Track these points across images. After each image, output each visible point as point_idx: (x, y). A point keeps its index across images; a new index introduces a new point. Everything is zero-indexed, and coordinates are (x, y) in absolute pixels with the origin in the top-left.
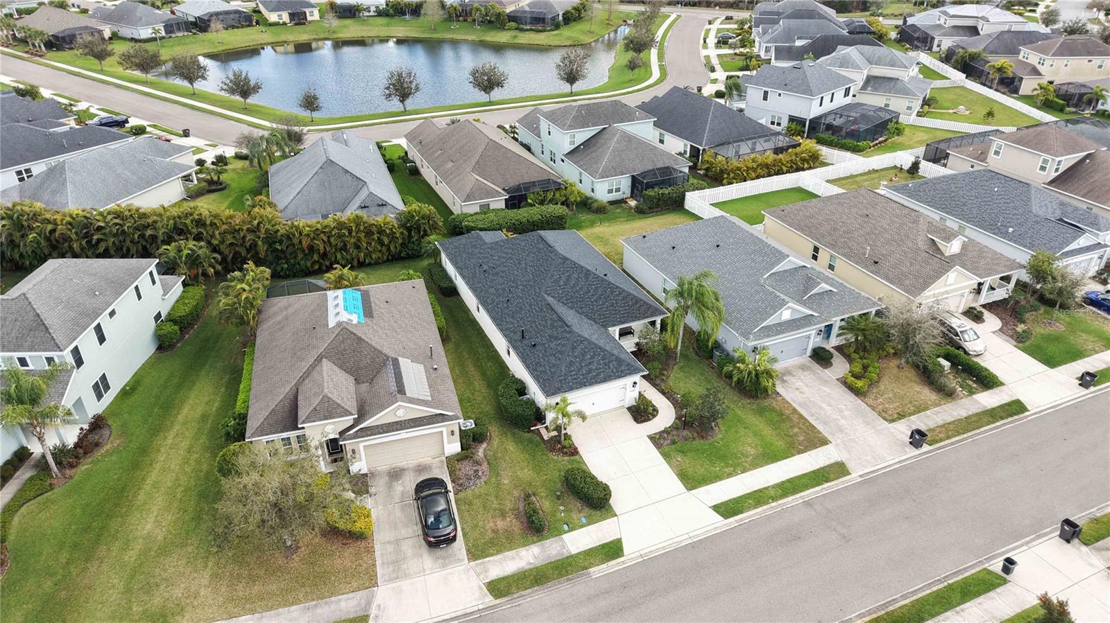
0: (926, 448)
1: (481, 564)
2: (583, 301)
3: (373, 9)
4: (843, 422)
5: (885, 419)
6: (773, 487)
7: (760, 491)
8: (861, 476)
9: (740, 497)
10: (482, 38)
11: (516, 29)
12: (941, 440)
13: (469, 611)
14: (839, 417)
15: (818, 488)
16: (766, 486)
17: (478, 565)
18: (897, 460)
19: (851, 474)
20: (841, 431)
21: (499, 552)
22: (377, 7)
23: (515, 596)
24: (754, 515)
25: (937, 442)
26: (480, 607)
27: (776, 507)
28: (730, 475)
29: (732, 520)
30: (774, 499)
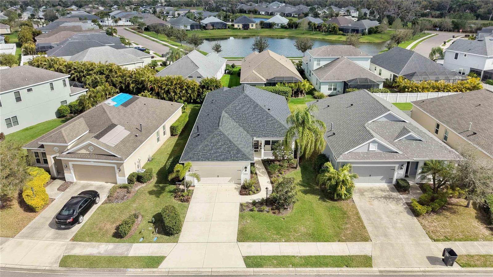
0: (456, 267)
1: (74, 244)
2: (246, 120)
3: (280, 25)
4: (392, 230)
5: (431, 238)
6: (301, 257)
7: (288, 257)
8: (380, 271)
9: (270, 257)
10: (324, 38)
11: (342, 35)
12: (475, 266)
13: (39, 268)
14: (390, 226)
15: (336, 269)
16: (296, 255)
17: (72, 244)
18: (422, 269)
19: (372, 267)
20: (386, 235)
21: (91, 241)
22: (282, 24)
23: (71, 269)
24: (270, 272)
25: (470, 266)
26: (47, 268)
27: (292, 272)
28: (274, 240)
29: (252, 269)
30: (294, 265)
